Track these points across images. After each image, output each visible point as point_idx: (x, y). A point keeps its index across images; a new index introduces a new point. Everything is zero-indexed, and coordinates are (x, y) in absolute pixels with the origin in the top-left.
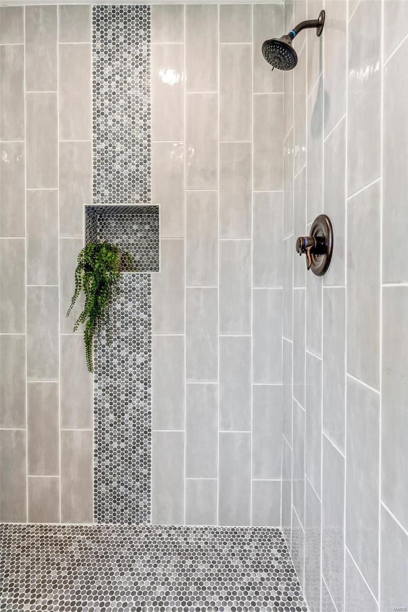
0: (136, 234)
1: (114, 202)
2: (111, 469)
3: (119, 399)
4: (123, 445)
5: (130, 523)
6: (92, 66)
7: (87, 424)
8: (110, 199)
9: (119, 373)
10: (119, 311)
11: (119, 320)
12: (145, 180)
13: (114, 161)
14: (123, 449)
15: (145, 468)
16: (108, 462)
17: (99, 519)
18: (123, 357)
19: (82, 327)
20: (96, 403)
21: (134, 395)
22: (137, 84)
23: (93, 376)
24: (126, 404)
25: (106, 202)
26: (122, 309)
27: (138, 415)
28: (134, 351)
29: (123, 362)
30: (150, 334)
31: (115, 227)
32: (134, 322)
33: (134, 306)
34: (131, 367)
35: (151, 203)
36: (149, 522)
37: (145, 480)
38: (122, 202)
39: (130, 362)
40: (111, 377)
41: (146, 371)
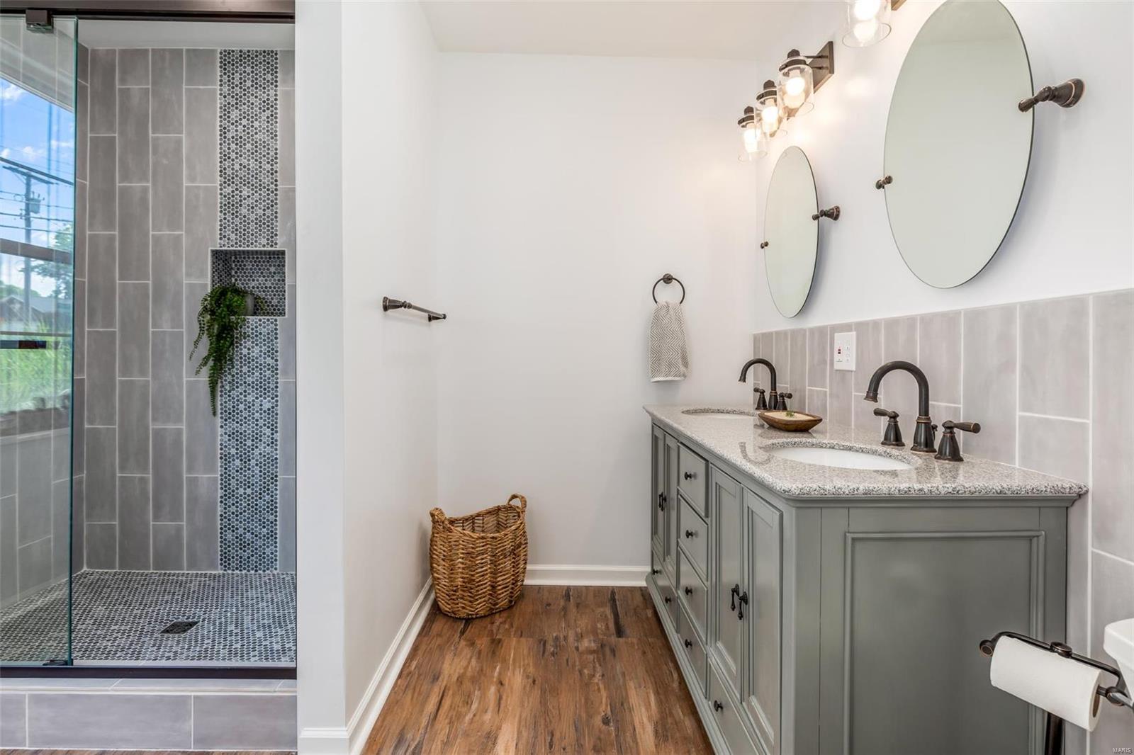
0: (273, 277)
1: (240, 246)
2: (237, 516)
3: (245, 445)
4: (249, 491)
5: (256, 571)
6: (219, 110)
7: (212, 469)
8: (236, 243)
9: (245, 418)
10: (245, 356)
11: (245, 365)
12: (272, 224)
13: (241, 205)
14: (249, 496)
15: (272, 514)
16: (233, 509)
17: (225, 566)
18: (249, 403)
19: (205, 372)
20: (221, 449)
21: (261, 440)
22: (264, 129)
23: (219, 421)
24: (253, 449)
25: (232, 246)
26: (249, 354)
27: (265, 461)
28: (261, 396)
29: (249, 407)
30: (277, 379)
31: (251, 269)
32: (260, 367)
33: (261, 351)
34: (257, 412)
35: (278, 248)
36: (276, 569)
37: (272, 527)
38: (248, 246)
39: (257, 407)
40: (237, 422)
41: (273, 416)
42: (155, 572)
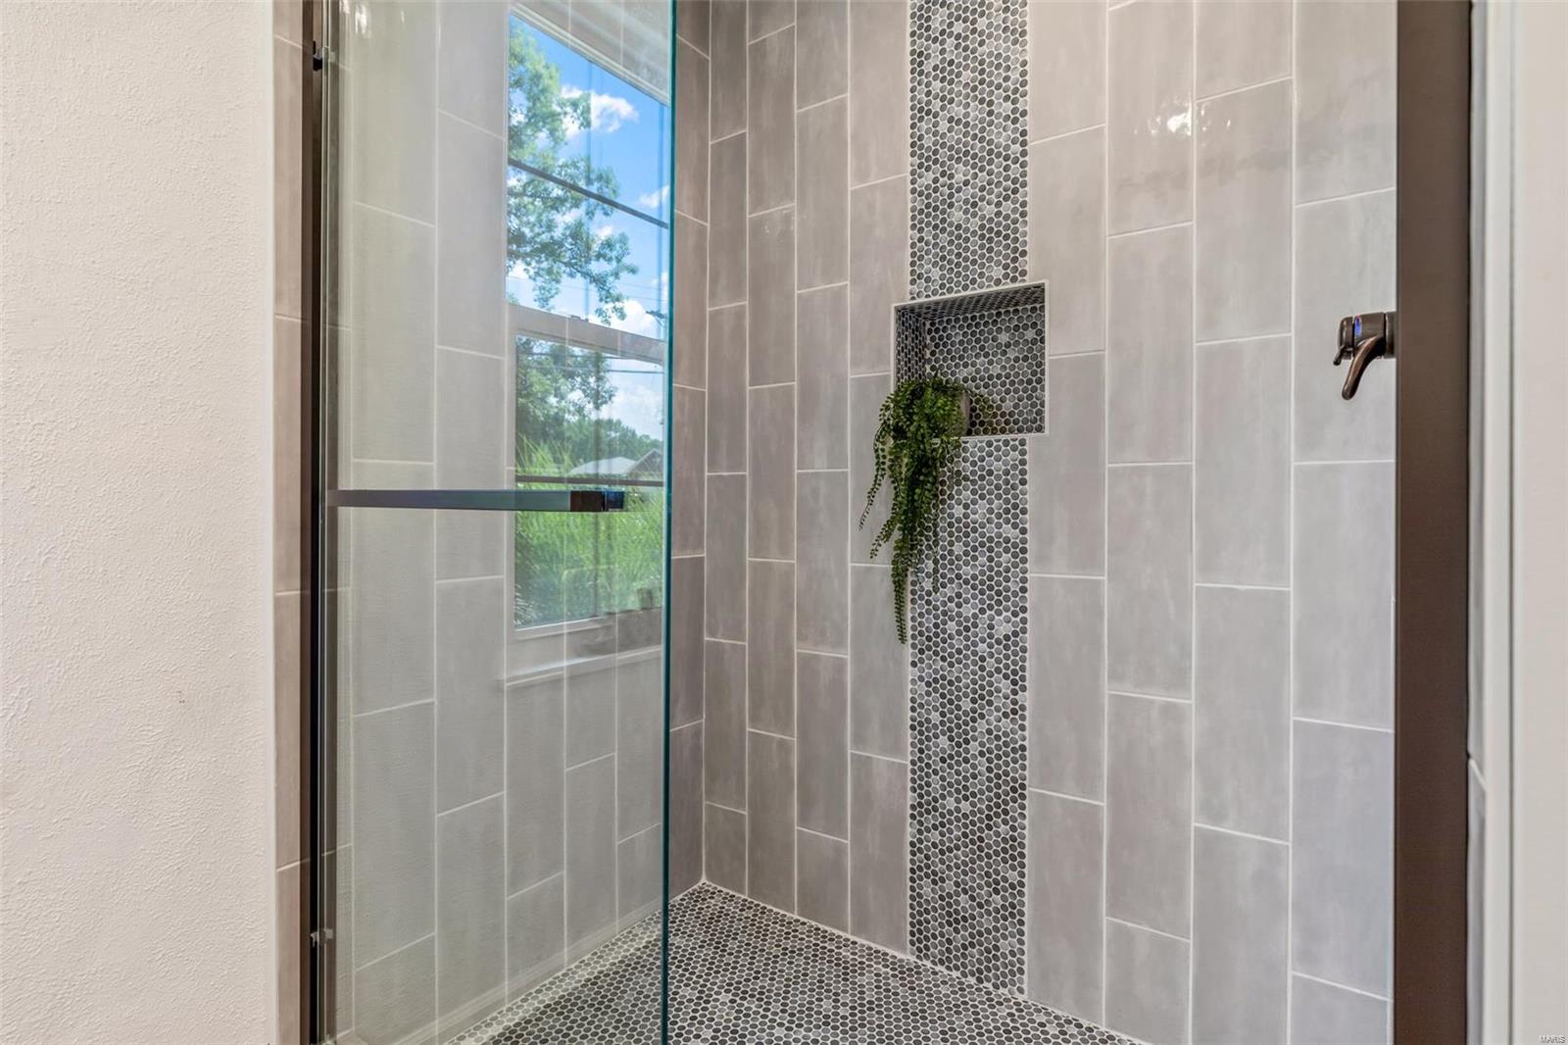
0: (1004, 353)
1: (950, 290)
2: (942, 852)
3: (958, 708)
4: (966, 807)
5: (980, 980)
6: (910, 21)
7: (896, 749)
8: (942, 286)
9: (959, 652)
10: (959, 520)
11: (958, 539)
12: (1016, 231)
13: (951, 206)
14: (965, 816)
15: (1013, 868)
16: (935, 837)
17: (920, 950)
18: (967, 620)
19: (887, 551)
20: (913, 709)
21: (990, 703)
22: (997, 28)
23: (908, 653)
24: (974, 720)
25: (935, 293)
26: (966, 516)
27: (998, 748)
28: (990, 607)
29: (967, 629)
30: (1024, 571)
31: (961, 343)
32: (989, 545)
33: (991, 511)
34: (983, 641)
35: (1029, 281)
36: (1021, 991)
37: (1013, 896)
38: (965, 288)
39: (982, 631)
40: (943, 659)
41: (1015, 654)
42: (803, 919)
